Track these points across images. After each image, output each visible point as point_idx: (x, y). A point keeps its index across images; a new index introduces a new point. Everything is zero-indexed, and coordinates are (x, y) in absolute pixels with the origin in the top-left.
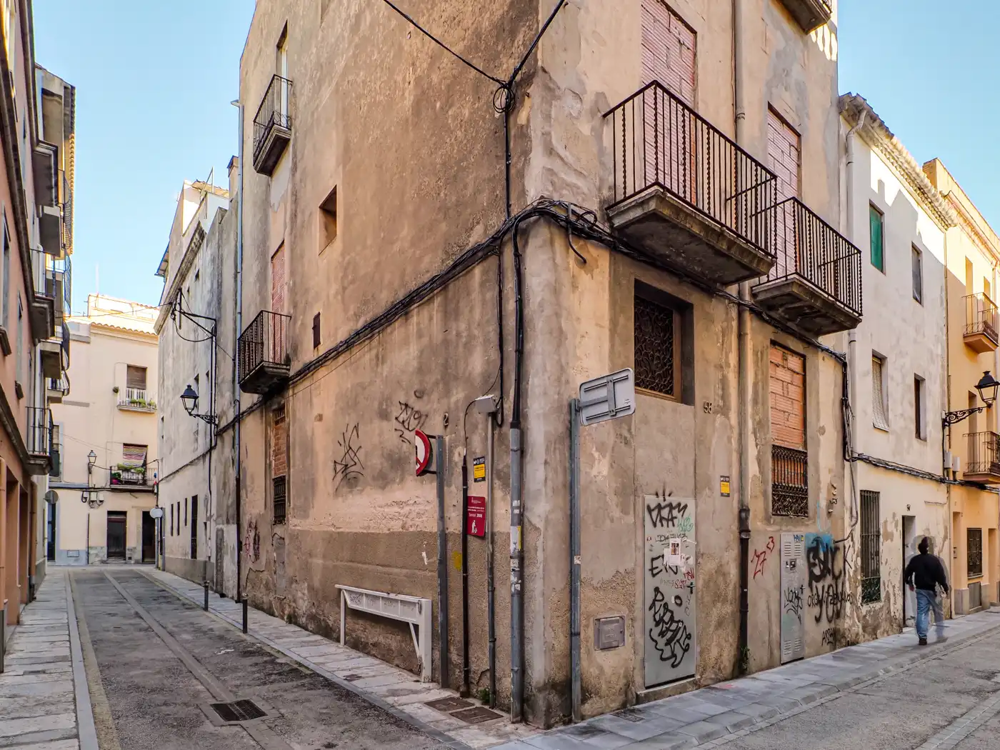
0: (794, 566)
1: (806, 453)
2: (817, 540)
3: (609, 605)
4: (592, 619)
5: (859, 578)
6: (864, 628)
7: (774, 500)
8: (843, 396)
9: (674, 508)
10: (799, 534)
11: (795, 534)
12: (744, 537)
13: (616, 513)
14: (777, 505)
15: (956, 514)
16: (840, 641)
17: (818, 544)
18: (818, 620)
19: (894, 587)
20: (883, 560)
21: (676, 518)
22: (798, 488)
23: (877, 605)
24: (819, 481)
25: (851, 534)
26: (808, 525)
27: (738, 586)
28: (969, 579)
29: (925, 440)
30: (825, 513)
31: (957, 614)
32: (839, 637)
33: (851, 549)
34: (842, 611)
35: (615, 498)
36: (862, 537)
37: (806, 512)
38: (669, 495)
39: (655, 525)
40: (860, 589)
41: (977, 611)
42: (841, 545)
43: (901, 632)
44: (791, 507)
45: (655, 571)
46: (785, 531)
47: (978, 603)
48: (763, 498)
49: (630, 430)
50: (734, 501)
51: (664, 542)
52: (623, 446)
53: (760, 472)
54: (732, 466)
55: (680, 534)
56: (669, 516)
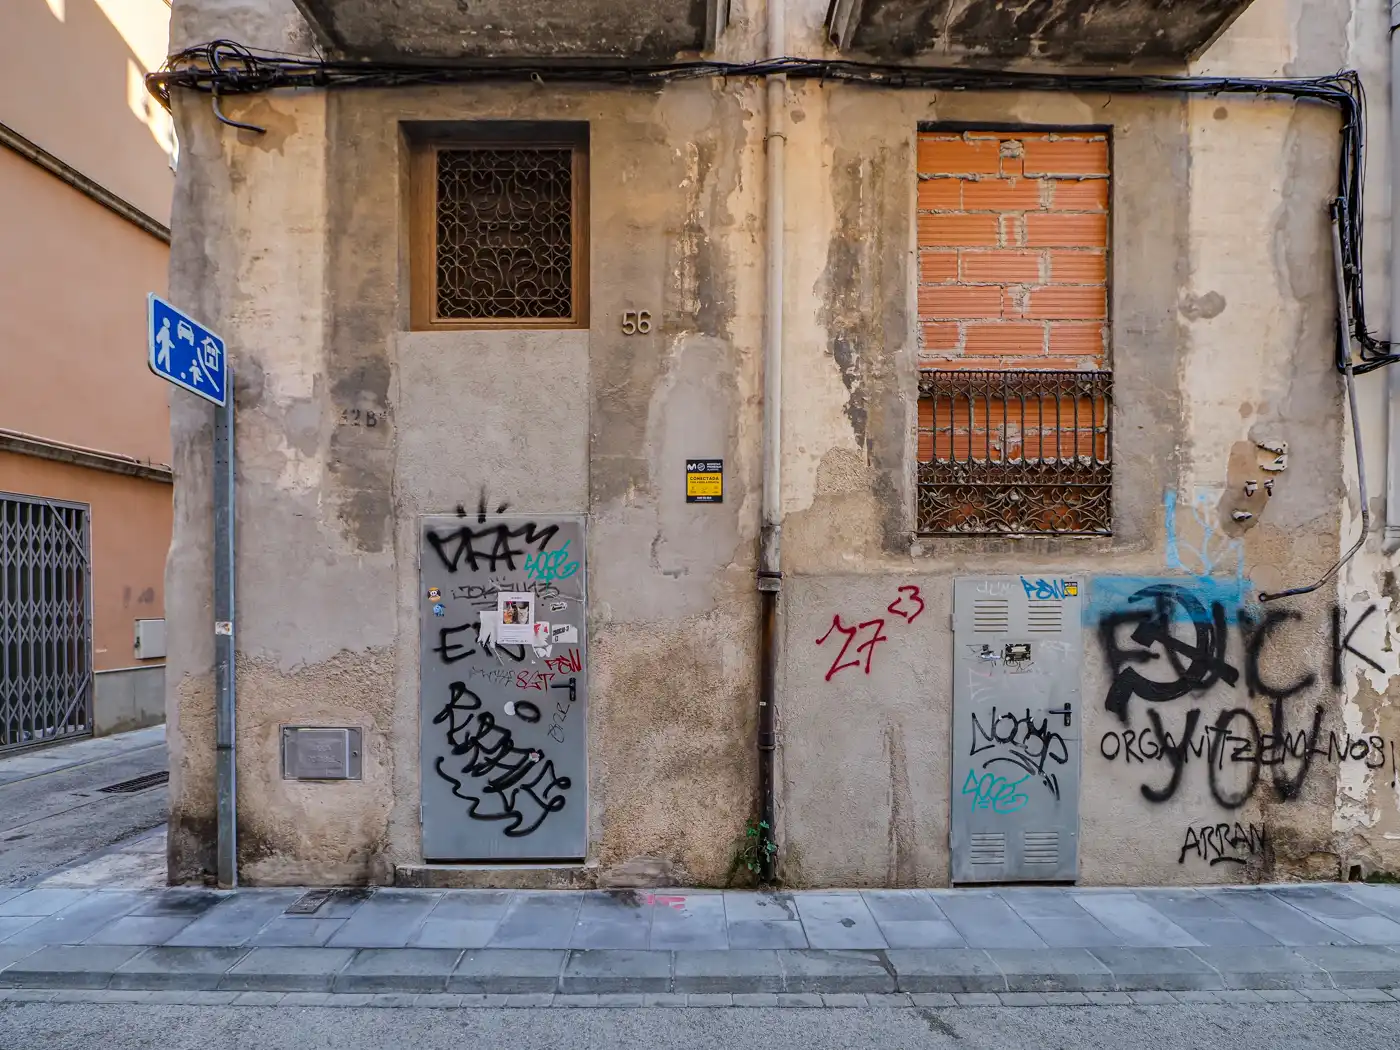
0: (1022, 656)
1: (1107, 375)
2: (1163, 594)
3: (322, 706)
4: (275, 728)
7: (926, 501)
9: (515, 535)
10: (1053, 578)
11: (1037, 578)
13: (346, 549)
17: (1162, 604)
18: (1156, 796)
21: (518, 553)
22: (1057, 465)
24: (1177, 442)
26: (1107, 555)
33: (1382, 620)
34: (1315, 784)
35: (342, 525)
37: (1100, 524)
38: (501, 510)
39: (452, 568)
44: (1020, 514)
45: (450, 654)
46: (982, 572)
48: (872, 499)
49: (382, 401)
50: (742, 512)
51: (482, 599)
52: (362, 431)
53: (860, 442)
54: (736, 435)
55: (534, 584)
56: (495, 550)
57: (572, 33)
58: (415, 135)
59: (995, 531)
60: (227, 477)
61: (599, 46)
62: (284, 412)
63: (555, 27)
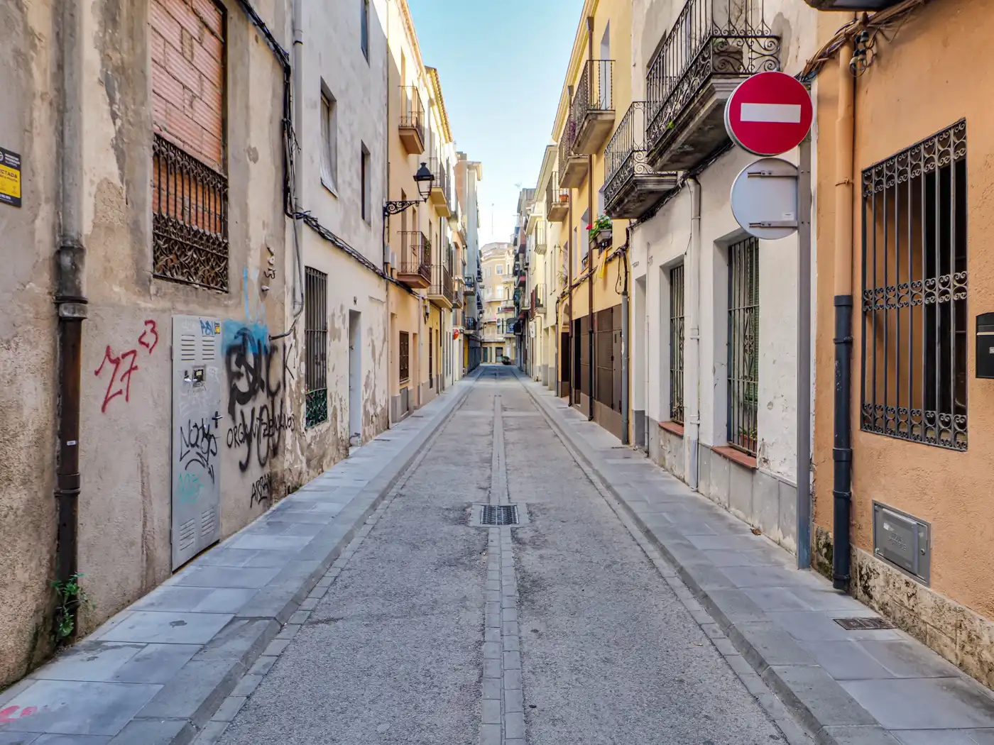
0: (200, 379)
1: (226, 181)
2: (243, 334)
5: (303, 391)
6: (308, 461)
7: (157, 249)
8: (285, 116)
10: (211, 320)
11: (205, 319)
12: (66, 314)
14: (163, 259)
15: (393, 315)
16: (277, 491)
17: (244, 341)
18: (244, 467)
19: (341, 400)
20: (330, 365)
22: (209, 237)
23: (323, 427)
24: (247, 236)
25: (293, 329)
26: (226, 306)
27: (49, 433)
28: (401, 385)
29: (369, 224)
30: (256, 290)
31: (393, 422)
32: (275, 485)
33: (293, 351)
34: (281, 444)
36: (307, 333)
37: (224, 284)
40: (304, 407)
41: (406, 416)
42: (279, 342)
43: (347, 456)
44: (197, 270)
46: (181, 312)
47: (406, 409)
53: (122, 179)
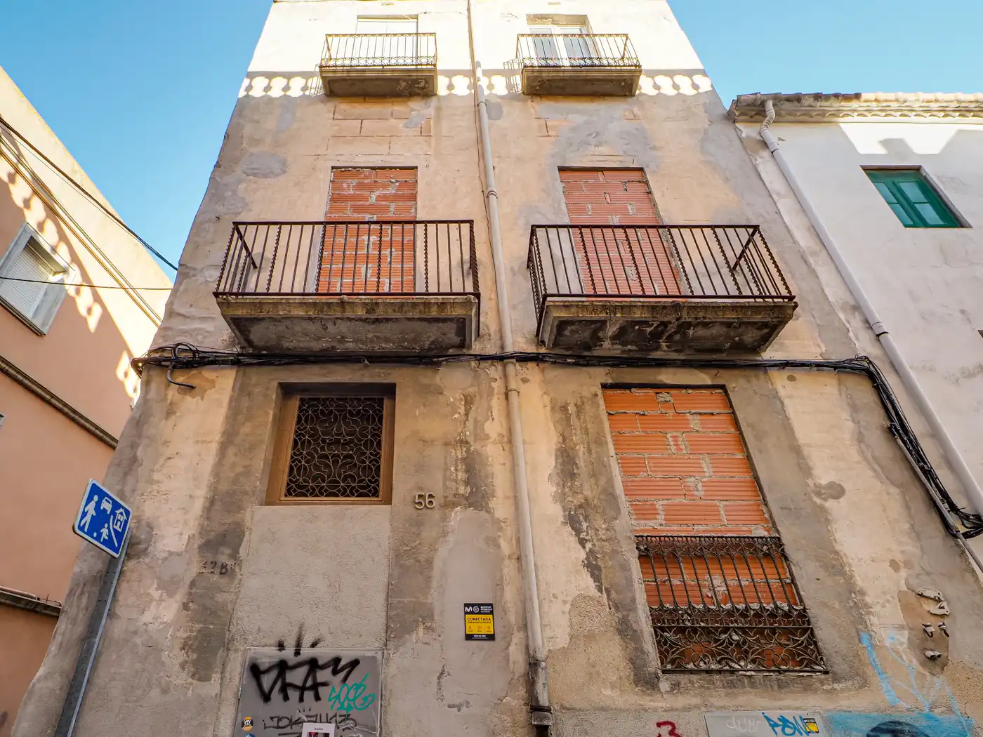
1: (777, 539)
7: (663, 641)
9: (323, 667)
10: (791, 714)
11: (777, 714)
13: (182, 679)
14: (676, 651)
21: (325, 684)
22: (761, 611)
26: (830, 692)
35: (182, 656)
37: (815, 662)
38: (313, 645)
39: (266, 698)
44: (744, 653)
46: (727, 709)
48: (617, 638)
49: (235, 555)
50: (512, 648)
51: (288, 730)
52: (216, 577)
53: (600, 590)
54: (502, 584)
55: (335, 716)
56: (306, 680)
57: (387, 340)
58: (287, 390)
59: (727, 668)
60: (103, 613)
61: (403, 346)
62: (160, 562)
63: (378, 337)
